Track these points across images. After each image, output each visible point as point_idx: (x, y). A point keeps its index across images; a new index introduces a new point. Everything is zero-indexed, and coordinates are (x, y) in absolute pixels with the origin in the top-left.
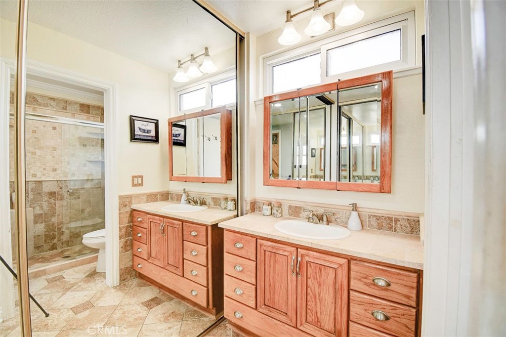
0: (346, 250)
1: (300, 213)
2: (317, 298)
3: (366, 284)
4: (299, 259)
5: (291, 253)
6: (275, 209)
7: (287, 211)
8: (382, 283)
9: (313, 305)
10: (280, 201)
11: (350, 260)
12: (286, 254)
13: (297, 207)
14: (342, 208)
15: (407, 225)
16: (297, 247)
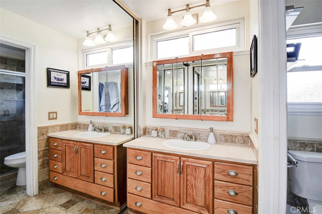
0: (211, 156)
1: (177, 135)
2: (194, 187)
3: (224, 175)
4: (182, 164)
5: (176, 160)
6: (160, 132)
7: (168, 134)
8: (232, 173)
9: (191, 191)
10: (164, 127)
11: (214, 161)
12: (173, 161)
13: (175, 131)
14: (203, 130)
15: (242, 139)
16: (180, 156)
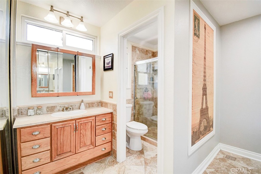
2: (85, 136)
3: (100, 122)
4: (77, 124)
5: (73, 123)
8: (104, 120)
11: (95, 116)
12: (70, 125)
16: (76, 120)
